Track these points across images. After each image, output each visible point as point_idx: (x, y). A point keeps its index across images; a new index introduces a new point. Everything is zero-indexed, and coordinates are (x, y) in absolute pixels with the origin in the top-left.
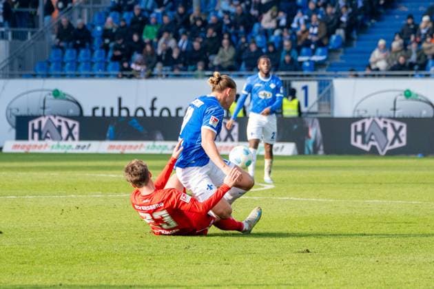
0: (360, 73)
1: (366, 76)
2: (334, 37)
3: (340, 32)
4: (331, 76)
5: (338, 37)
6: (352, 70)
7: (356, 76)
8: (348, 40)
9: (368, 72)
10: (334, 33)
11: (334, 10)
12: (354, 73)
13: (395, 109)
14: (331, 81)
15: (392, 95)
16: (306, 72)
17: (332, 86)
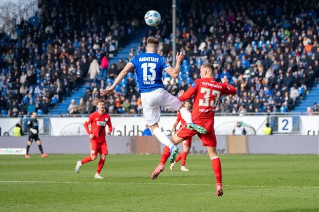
0: (64, 115)
1: (66, 116)
2: (53, 98)
3: (57, 96)
5: (56, 98)
6: (60, 114)
7: (62, 116)
8: (60, 100)
9: (68, 115)
10: (53, 96)
11: (54, 86)
12: (60, 115)
13: (79, 132)
15: (78, 125)
17: (50, 121)
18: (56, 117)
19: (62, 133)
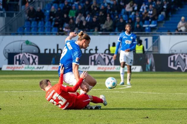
0: (173, 33)
1: (175, 34)
4: (159, 34)
6: (169, 31)
7: (171, 34)
8: (167, 18)
9: (176, 32)
11: (160, 3)
14: (159, 36)
16: (147, 32)
17: (159, 39)
18: (165, 34)
19: (172, 51)
